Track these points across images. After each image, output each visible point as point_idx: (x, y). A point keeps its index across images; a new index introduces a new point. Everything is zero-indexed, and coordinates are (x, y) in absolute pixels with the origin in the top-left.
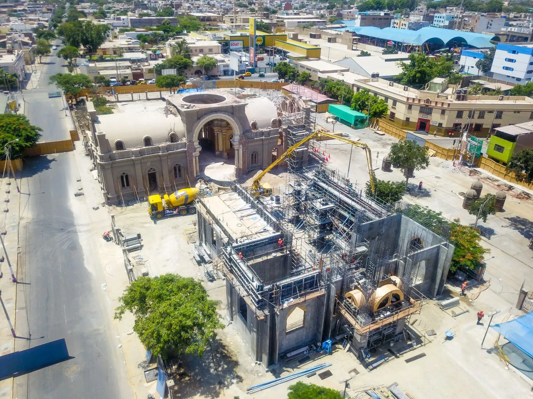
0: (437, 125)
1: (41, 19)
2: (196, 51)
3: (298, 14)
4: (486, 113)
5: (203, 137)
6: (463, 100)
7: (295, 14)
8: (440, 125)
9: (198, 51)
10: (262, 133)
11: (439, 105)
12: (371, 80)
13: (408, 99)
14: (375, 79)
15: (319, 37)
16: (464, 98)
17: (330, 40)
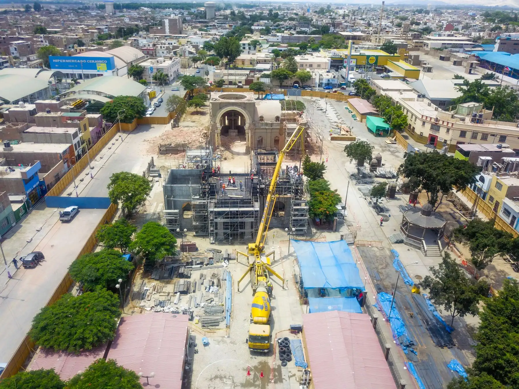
0: (443, 141)
1: (217, 33)
2: (306, 65)
3: (452, 35)
4: (489, 136)
5: (240, 124)
6: (477, 123)
7: (449, 35)
8: (445, 141)
9: (308, 65)
10: (267, 124)
11: (445, 124)
12: (416, 99)
13: (423, 116)
14: (421, 99)
15: (448, 59)
16: (479, 121)
17: (455, 63)
